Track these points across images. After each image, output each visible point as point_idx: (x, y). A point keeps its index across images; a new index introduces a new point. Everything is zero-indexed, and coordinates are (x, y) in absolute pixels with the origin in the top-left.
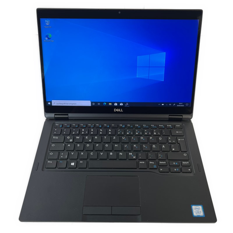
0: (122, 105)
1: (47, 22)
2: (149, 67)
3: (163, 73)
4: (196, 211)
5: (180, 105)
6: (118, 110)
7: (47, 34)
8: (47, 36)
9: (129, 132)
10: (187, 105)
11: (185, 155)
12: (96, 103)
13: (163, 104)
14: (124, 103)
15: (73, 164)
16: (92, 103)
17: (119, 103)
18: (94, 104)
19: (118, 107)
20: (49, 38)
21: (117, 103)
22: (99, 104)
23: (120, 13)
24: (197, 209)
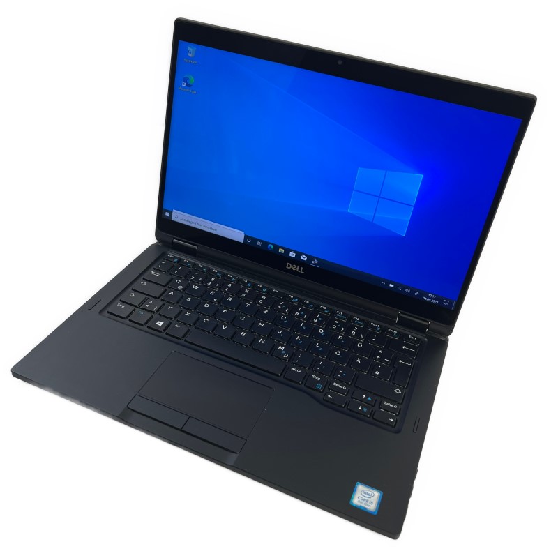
0: (305, 259)
1: (191, 50)
2: (379, 197)
3: (408, 219)
4: (361, 496)
5: (431, 299)
6: (294, 268)
7: (186, 76)
8: (186, 80)
9: (302, 313)
10: (446, 303)
11: (398, 391)
12: (255, 240)
13: (391, 285)
14: (310, 258)
15: (160, 324)
16: (246, 237)
17: (299, 255)
18: (249, 241)
19: (296, 261)
20: (187, 85)
21: (295, 252)
22: (259, 244)
23: (340, 63)
24: (367, 494)
